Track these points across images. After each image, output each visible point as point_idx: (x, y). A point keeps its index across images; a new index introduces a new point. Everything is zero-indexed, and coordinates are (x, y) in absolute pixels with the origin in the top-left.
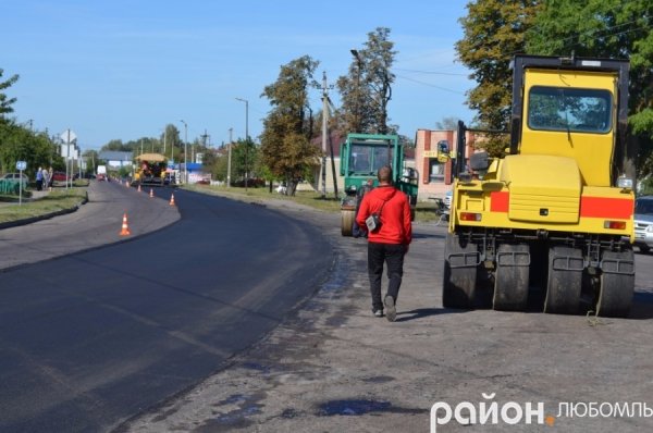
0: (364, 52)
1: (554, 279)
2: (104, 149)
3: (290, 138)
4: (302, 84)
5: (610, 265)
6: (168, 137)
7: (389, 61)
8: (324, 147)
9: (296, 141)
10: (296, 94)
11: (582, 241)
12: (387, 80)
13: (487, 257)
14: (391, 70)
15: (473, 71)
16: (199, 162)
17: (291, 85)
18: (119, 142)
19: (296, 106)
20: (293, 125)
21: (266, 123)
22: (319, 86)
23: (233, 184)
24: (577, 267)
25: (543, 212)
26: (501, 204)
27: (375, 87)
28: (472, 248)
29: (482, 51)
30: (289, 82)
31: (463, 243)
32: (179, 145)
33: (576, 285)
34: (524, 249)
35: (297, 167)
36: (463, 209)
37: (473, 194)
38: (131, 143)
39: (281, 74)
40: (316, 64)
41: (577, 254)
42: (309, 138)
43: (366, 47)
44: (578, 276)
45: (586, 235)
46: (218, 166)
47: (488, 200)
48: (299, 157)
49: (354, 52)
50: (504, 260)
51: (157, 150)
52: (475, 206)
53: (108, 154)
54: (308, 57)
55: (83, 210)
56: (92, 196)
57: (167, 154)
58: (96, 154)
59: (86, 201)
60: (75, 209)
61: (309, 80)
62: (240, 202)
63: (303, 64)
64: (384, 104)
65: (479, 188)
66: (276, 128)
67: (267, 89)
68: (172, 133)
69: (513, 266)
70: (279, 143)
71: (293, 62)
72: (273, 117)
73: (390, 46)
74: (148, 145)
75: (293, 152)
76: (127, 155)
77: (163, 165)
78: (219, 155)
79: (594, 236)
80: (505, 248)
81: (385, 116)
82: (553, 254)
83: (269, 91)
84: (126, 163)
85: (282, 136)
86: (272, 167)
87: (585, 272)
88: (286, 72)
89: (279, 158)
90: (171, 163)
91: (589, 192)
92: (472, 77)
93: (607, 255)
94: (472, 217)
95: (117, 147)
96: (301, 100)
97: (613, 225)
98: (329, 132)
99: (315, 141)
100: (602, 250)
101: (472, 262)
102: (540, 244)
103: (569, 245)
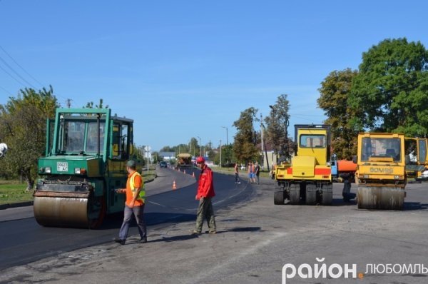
0: (276, 106)
1: (308, 195)
2: (161, 151)
3: (246, 145)
4: (251, 120)
5: (325, 190)
6: (192, 144)
7: (287, 109)
8: (262, 149)
9: (249, 146)
10: (248, 125)
11: (316, 182)
12: (287, 118)
13: (287, 188)
14: (288, 113)
15: (326, 112)
16: (207, 156)
17: (246, 120)
18: (168, 147)
19: (248, 130)
20: (247, 139)
21: (235, 138)
22: (258, 120)
23: (223, 166)
24: (315, 190)
25: (303, 174)
26: (290, 172)
27: (282, 120)
28: (282, 186)
29: (328, 103)
30: (244, 119)
31: (279, 184)
32: (198, 147)
33: (314, 196)
34: (298, 185)
35: (250, 158)
36: (279, 174)
37: (281, 169)
38: (174, 147)
39: (241, 116)
40: (257, 111)
41: (315, 186)
42: (255, 144)
43: (277, 104)
44: (315, 193)
45: (317, 180)
46: (216, 157)
47: (286, 171)
48: (250, 153)
49: (271, 107)
50: (292, 189)
51: (187, 151)
52: (282, 173)
53: (163, 153)
54: (253, 108)
55: (156, 180)
56: (158, 174)
57: (192, 153)
58: (158, 154)
59: (156, 177)
60: (153, 180)
61: (254, 118)
62: (224, 175)
63: (251, 111)
64: (286, 128)
65: (283, 167)
66: (240, 140)
67: (235, 123)
68: (194, 142)
69: (295, 191)
70: (241, 147)
71: (246, 110)
72: (238, 135)
73: (287, 102)
74: (183, 148)
75: (248, 151)
76: (172, 153)
77: (190, 158)
78: (216, 152)
79: (319, 181)
80: (292, 185)
81: (287, 133)
82: (307, 186)
83: (236, 124)
84: (172, 158)
85: (242, 144)
86: (239, 158)
87: (317, 192)
88: (243, 115)
89: (241, 154)
90: (193, 157)
91: (317, 167)
92: (326, 114)
93: (324, 186)
94: (281, 176)
95: (168, 150)
96: (250, 127)
97: (325, 177)
98: (264, 141)
99: (258, 146)
100: (322, 185)
101: (282, 190)
102: (303, 184)
103: (312, 184)
